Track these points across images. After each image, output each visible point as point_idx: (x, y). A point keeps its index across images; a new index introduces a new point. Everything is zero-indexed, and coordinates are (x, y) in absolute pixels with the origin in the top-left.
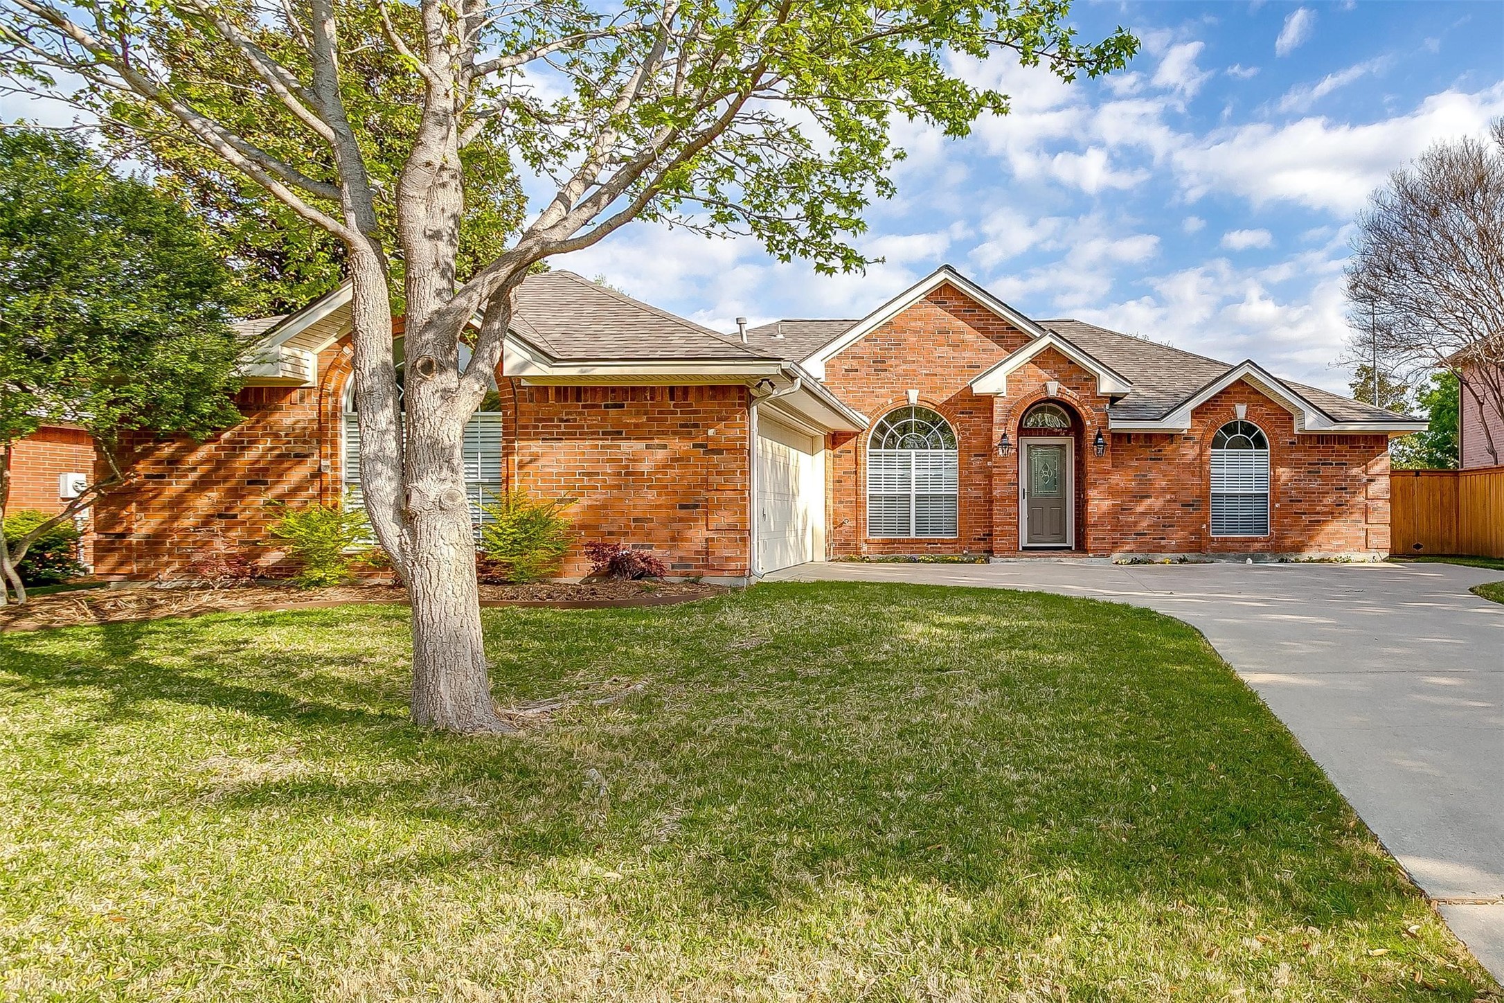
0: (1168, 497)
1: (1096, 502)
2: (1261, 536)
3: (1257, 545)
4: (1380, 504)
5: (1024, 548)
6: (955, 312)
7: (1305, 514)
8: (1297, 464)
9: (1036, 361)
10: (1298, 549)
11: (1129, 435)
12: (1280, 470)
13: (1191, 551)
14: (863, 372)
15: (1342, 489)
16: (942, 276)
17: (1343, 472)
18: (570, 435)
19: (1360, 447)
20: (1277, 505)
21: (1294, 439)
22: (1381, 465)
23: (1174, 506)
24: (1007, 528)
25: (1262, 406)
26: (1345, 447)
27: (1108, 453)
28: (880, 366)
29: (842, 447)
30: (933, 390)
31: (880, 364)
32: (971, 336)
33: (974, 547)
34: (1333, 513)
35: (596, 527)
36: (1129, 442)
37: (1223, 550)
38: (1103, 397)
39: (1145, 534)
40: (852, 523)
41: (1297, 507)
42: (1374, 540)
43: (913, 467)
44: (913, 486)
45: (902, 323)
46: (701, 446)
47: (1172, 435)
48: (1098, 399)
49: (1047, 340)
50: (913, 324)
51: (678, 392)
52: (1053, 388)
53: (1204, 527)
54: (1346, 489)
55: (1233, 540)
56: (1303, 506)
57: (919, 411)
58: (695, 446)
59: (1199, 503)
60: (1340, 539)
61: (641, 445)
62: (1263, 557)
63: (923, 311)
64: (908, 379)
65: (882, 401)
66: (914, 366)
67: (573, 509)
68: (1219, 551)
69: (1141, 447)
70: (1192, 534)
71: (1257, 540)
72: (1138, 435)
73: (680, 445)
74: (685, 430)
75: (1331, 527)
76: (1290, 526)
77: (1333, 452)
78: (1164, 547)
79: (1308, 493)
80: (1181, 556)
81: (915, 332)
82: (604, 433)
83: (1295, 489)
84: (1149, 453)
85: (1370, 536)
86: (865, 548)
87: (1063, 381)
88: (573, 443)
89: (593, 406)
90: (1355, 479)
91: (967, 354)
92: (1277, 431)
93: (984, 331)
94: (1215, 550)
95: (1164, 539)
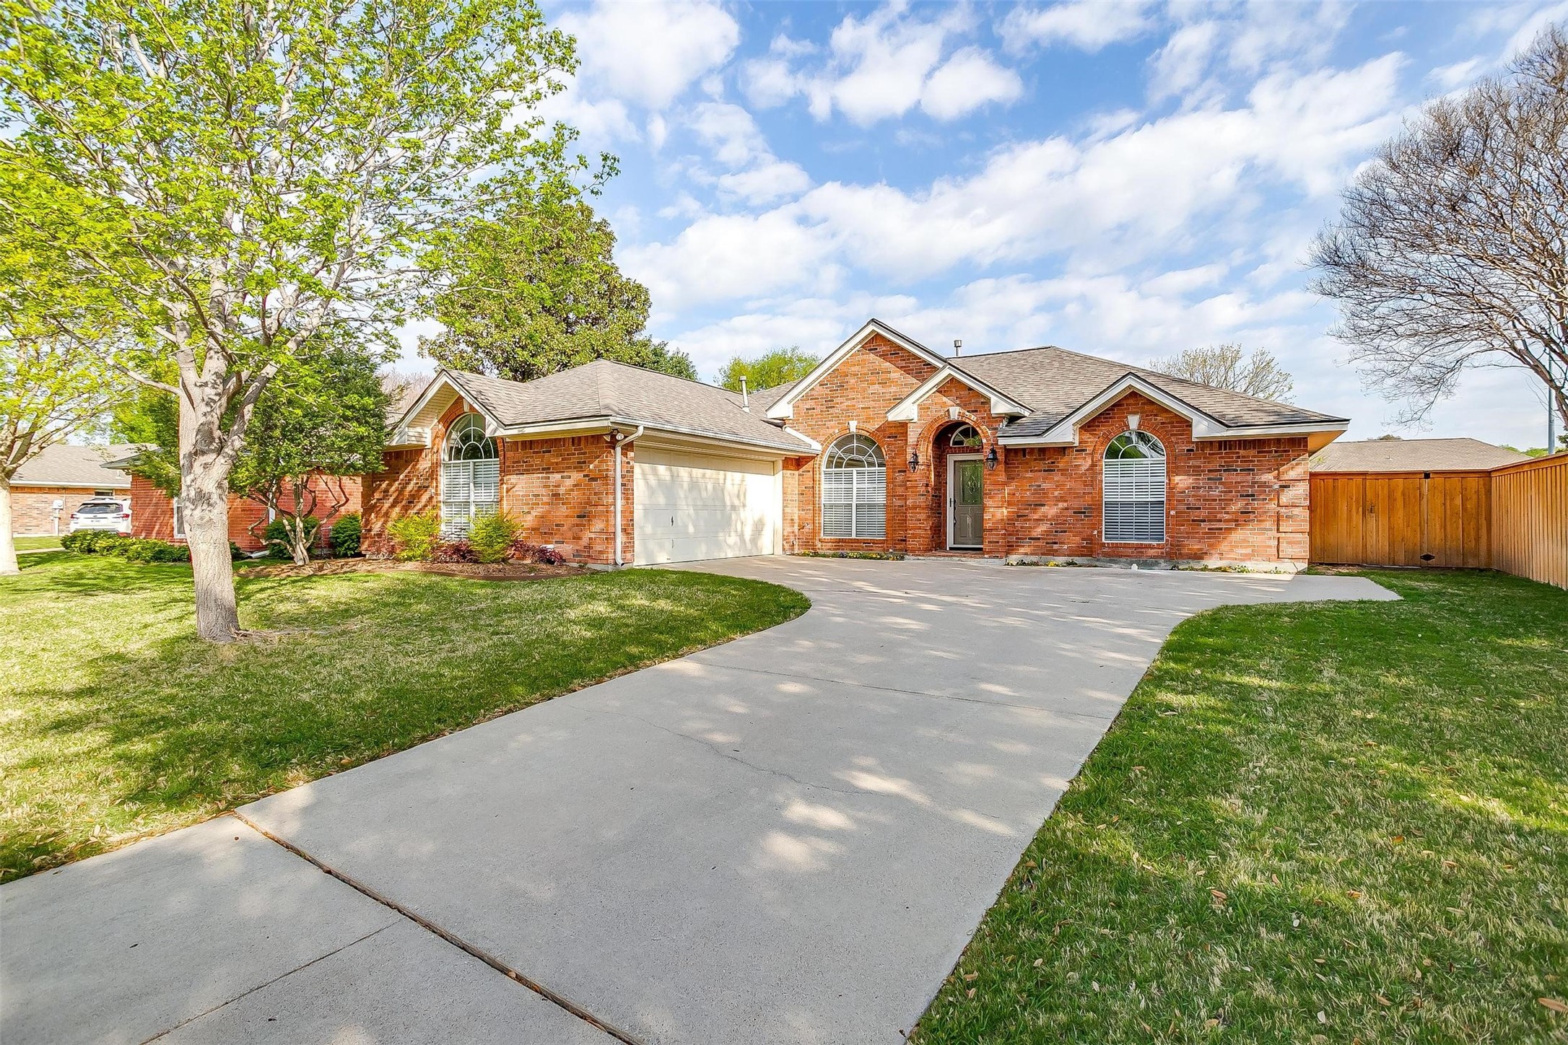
0: (1061, 505)
1: (992, 510)
2: (1155, 543)
3: (1151, 552)
4: (1296, 511)
5: (951, 549)
6: (883, 356)
7: (1204, 521)
8: (1197, 471)
9: (942, 390)
10: (1198, 556)
11: (1024, 450)
12: (1177, 479)
13: (1082, 555)
14: (818, 411)
15: (1248, 496)
16: (871, 328)
17: (1250, 478)
18: (527, 471)
19: (1271, 452)
20: (1173, 513)
21: (1193, 446)
22: (1298, 469)
23: (1066, 513)
24: (918, 532)
25: (1156, 415)
26: (1253, 452)
27: (1002, 467)
28: (830, 404)
29: (804, 468)
30: (868, 420)
31: (830, 403)
32: (896, 374)
33: (898, 547)
34: (1237, 521)
35: (538, 529)
36: (1024, 456)
37: (1114, 555)
38: (1000, 417)
39: (1039, 539)
40: (810, 526)
41: (1194, 515)
42: (1287, 550)
43: (855, 482)
44: (855, 497)
45: (845, 369)
46: (587, 476)
47: (1064, 448)
48: (993, 420)
49: (947, 372)
50: (853, 369)
51: (576, 440)
52: (955, 413)
53: (1095, 532)
54: (1253, 495)
55: (1126, 546)
56: (1203, 513)
57: (859, 437)
58: (584, 476)
59: (1090, 511)
60: (1247, 547)
61: (558, 476)
62: (1157, 564)
63: (861, 357)
64: (849, 413)
65: (831, 431)
66: (853, 402)
67: (529, 518)
68: (1109, 556)
69: (1035, 460)
70: (1083, 539)
71: (1150, 547)
72: (1032, 449)
73: (576, 476)
74: (580, 466)
75: (1238, 535)
76: (1187, 533)
77: (1238, 457)
78: (1056, 550)
79: (1208, 500)
80: (1070, 559)
81: (855, 375)
82: (543, 469)
83: (1193, 496)
84: (1043, 465)
85: (1283, 546)
86: (819, 545)
87: (963, 405)
88: (529, 476)
89: (537, 453)
90: (1264, 485)
91: (893, 389)
92: (1173, 439)
93: (907, 370)
94: (1106, 555)
95: (1056, 543)
